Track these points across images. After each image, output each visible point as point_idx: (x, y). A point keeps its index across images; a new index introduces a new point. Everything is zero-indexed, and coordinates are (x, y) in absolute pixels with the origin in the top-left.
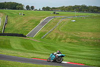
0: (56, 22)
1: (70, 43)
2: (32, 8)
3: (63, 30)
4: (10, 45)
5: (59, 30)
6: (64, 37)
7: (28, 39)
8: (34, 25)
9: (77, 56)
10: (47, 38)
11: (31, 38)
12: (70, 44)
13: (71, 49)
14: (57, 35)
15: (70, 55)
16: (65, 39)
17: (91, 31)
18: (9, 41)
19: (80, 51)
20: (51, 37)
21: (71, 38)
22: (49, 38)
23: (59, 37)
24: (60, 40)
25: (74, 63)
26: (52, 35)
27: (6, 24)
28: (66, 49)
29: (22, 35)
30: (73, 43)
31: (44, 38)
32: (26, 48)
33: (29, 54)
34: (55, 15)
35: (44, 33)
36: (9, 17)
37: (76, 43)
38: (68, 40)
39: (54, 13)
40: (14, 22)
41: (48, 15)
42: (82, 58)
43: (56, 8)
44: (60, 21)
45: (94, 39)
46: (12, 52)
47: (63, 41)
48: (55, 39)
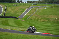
0: (35, 10)
1: (43, 22)
2: (21, 1)
3: (39, 14)
4: (8, 23)
5: (37, 14)
6: (40, 18)
7: (19, 19)
8: (22, 11)
9: (48, 29)
10: (30, 19)
11: (20, 19)
13: (44, 25)
14: (36, 17)
15: (44, 29)
16: (40, 20)
17: (56, 15)
18: (8, 21)
19: (49, 26)
20: (32, 18)
21: (44, 19)
22: (31, 19)
23: (37, 18)
24: (38, 20)
25: (46, 33)
26: (33, 17)
27: (6, 11)
28: (41, 25)
29: (15, 18)
30: (45, 22)
31: (28, 19)
32: (17, 25)
33: (20, 28)
34: (35, 6)
35: (28, 16)
36: (7, 7)
37: (47, 22)
38: (42, 20)
39: (34, 4)
40: (11, 10)
41: (30, 6)
42: (51, 30)
43: (35, 2)
44: (38, 9)
46: (10, 27)
47: (39, 21)
48: (35, 20)
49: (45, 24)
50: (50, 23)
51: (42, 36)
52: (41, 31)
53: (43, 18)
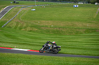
0: (16, 12)
1: (30, 31)
3: (23, 19)
5: (19, 19)
6: (25, 25)
9: (38, 44)
10: (8, 27)
12: (31, 33)
13: (31, 37)
14: (18, 23)
15: (31, 43)
16: (25, 28)
19: (40, 39)
20: (11, 26)
21: (31, 27)
23: (19, 26)
24: (20, 28)
25: (35, 50)
26: (12, 23)
28: (27, 37)
30: (34, 31)
31: (4, 27)
34: (15, 5)
35: (5, 22)
37: (36, 31)
38: (29, 29)
39: (14, 2)
41: (8, 4)
44: (21, 10)
45: (54, 27)
47: (23, 29)
48: (16, 28)
49: (33, 34)
50: (42, 33)
51: (28, 55)
52: (25, 46)
53: (30, 25)
